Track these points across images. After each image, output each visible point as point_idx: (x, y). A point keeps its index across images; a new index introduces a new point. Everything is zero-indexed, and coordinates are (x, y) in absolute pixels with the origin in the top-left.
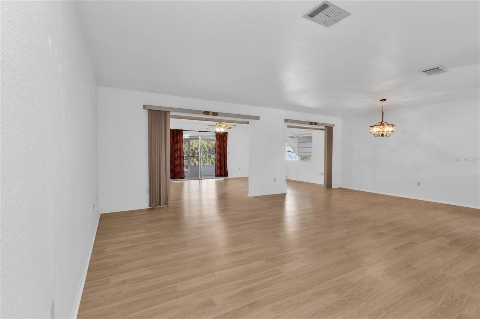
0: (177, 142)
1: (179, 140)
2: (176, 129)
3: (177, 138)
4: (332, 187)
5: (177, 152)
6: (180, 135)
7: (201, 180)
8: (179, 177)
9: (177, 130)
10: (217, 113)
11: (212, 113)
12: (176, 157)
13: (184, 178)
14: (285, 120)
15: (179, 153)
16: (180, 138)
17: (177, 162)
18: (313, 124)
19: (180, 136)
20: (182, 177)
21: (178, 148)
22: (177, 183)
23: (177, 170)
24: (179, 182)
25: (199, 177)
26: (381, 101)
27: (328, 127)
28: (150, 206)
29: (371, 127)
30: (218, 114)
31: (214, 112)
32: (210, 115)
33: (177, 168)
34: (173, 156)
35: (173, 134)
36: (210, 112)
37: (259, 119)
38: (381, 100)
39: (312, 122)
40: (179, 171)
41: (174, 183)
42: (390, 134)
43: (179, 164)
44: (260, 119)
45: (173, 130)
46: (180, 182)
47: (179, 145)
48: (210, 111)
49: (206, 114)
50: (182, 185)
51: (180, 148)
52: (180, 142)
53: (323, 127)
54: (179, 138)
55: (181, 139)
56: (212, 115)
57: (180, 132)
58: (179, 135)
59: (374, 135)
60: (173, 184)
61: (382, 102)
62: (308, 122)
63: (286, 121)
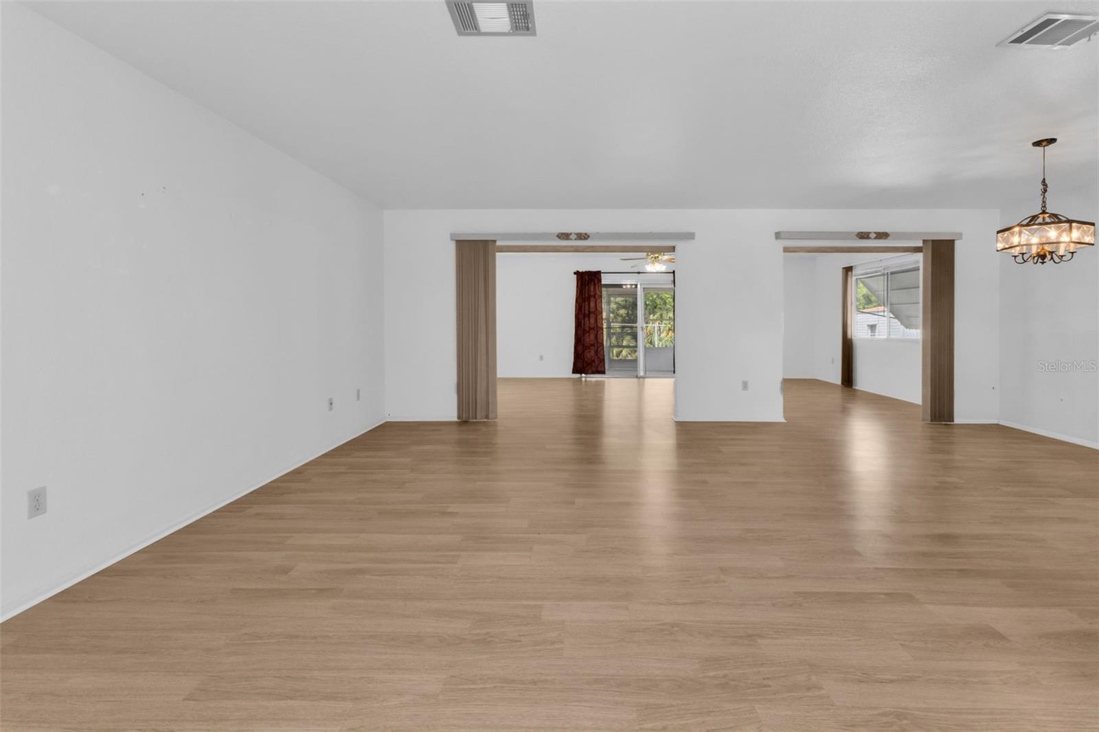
0: (589, 297)
1: (592, 294)
2: (587, 270)
3: (589, 289)
4: (953, 421)
5: (589, 320)
6: (596, 282)
7: (641, 379)
8: (594, 369)
9: (589, 272)
10: (586, 234)
11: (575, 236)
12: (588, 329)
13: (603, 372)
14: (776, 233)
15: (592, 321)
16: (595, 289)
17: (590, 338)
18: (873, 236)
19: (595, 284)
20: (599, 369)
21: (592, 310)
22: (591, 381)
23: (590, 354)
24: (593, 379)
25: (642, 374)
26: (1037, 148)
27: (933, 241)
28: (459, 418)
29: (999, 235)
30: (589, 236)
31: (581, 234)
32: (571, 239)
33: (590, 352)
34: (581, 326)
35: (582, 282)
36: (571, 234)
37: (693, 238)
38: (1038, 144)
39: (869, 233)
40: (592, 357)
41: (586, 381)
42: (1072, 253)
43: (592, 343)
44: (696, 237)
45: (582, 272)
46: (597, 382)
47: (592, 304)
48: (571, 232)
49: (563, 239)
50: (600, 385)
51: (596, 309)
52: (595, 298)
53: (920, 244)
54: (592, 289)
55: (597, 291)
56: (575, 239)
57: (595, 276)
58: (594, 282)
59: (1015, 257)
60: (584, 383)
61: (1040, 149)
62: (853, 233)
63: (778, 235)
